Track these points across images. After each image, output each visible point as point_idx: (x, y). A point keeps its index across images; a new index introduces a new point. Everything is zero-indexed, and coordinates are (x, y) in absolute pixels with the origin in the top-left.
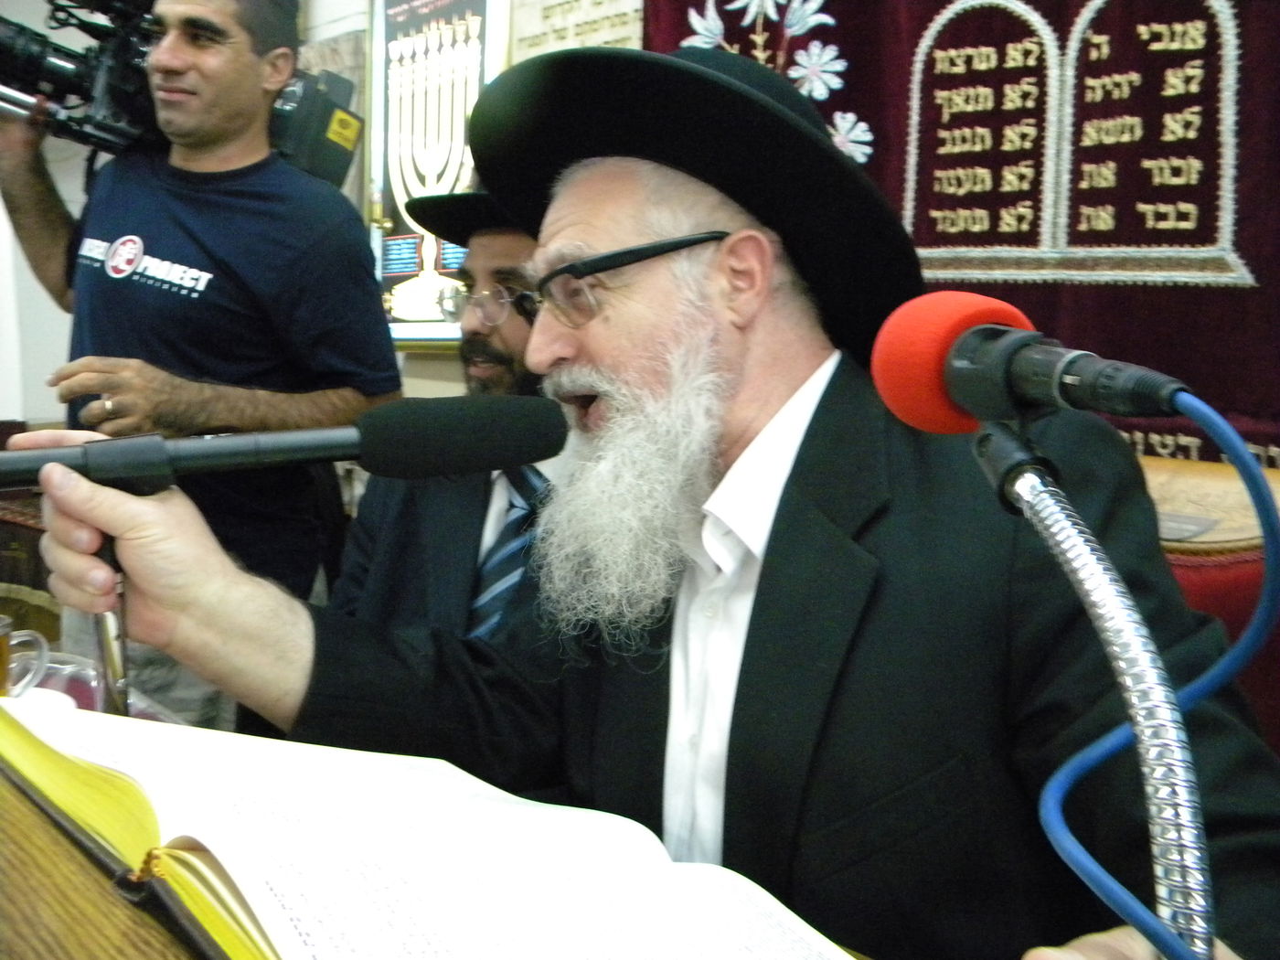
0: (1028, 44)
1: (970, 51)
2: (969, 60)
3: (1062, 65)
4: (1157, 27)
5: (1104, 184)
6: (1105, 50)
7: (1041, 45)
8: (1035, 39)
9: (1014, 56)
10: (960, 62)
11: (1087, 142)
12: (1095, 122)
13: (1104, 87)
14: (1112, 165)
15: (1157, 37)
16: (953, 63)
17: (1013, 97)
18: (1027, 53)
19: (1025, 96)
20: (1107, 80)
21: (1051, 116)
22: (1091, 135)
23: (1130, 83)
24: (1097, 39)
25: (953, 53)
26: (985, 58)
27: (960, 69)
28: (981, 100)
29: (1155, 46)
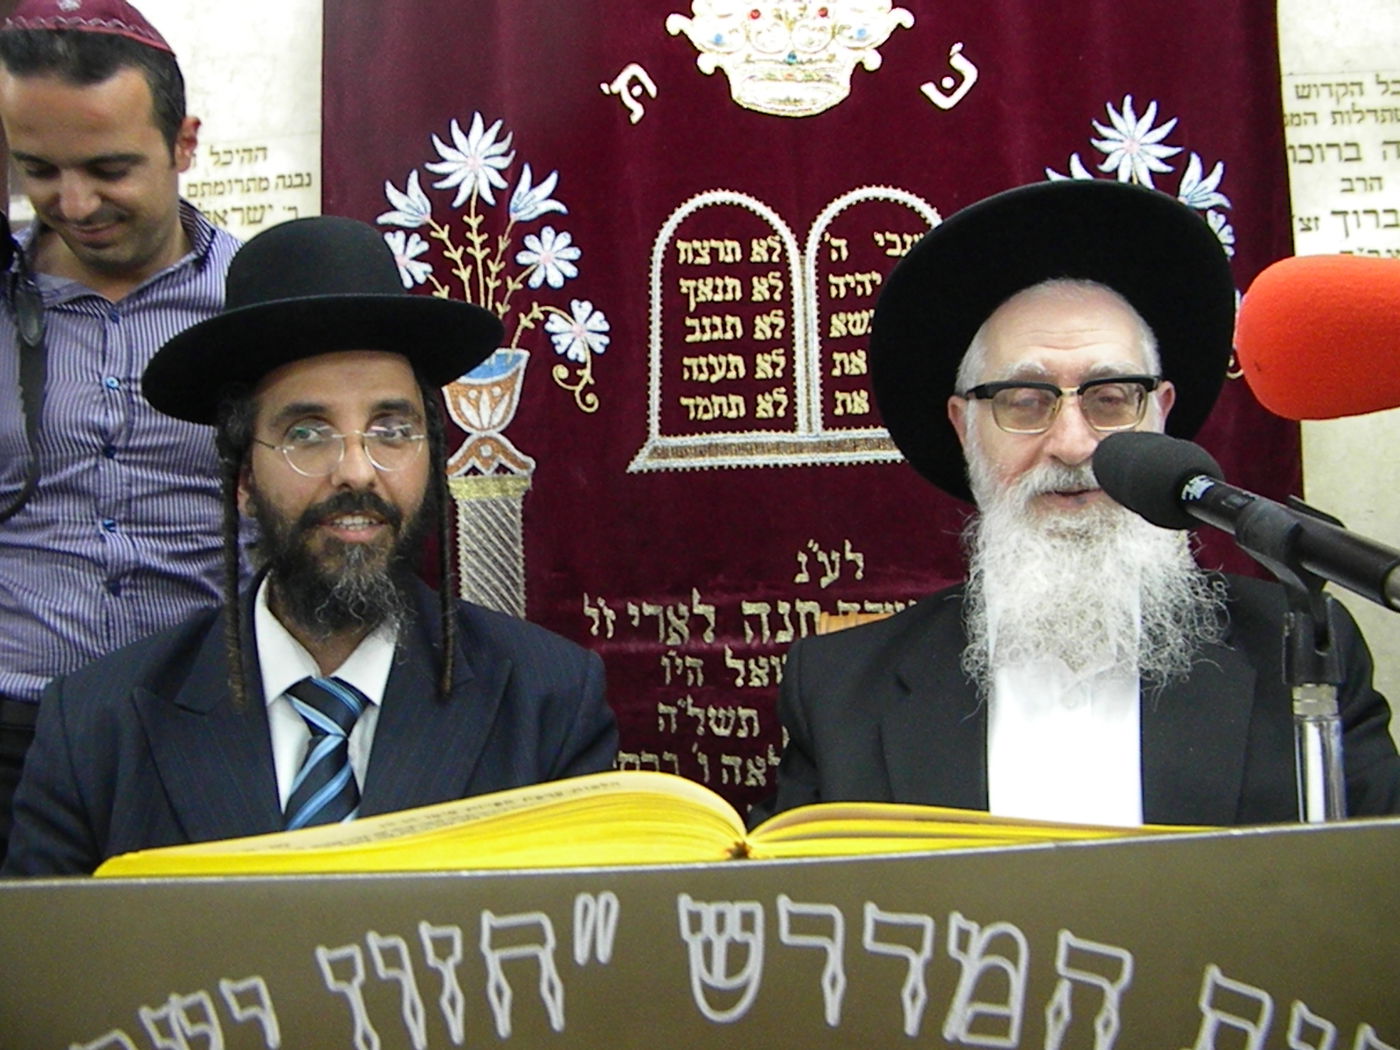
0: (772, 242)
1: (714, 243)
2: (714, 252)
3: (802, 263)
4: (889, 236)
5: (856, 371)
6: (845, 254)
7: (783, 244)
8: (777, 238)
9: (759, 251)
10: (704, 253)
11: (834, 333)
12: (842, 316)
13: (847, 285)
14: (862, 354)
15: (892, 245)
16: (696, 253)
17: (760, 290)
18: (770, 250)
19: (772, 289)
20: (849, 278)
21: (798, 308)
22: (838, 326)
23: (872, 282)
24: (835, 242)
25: (697, 244)
26: (729, 250)
27: (706, 260)
28: (730, 289)
29: (890, 252)
